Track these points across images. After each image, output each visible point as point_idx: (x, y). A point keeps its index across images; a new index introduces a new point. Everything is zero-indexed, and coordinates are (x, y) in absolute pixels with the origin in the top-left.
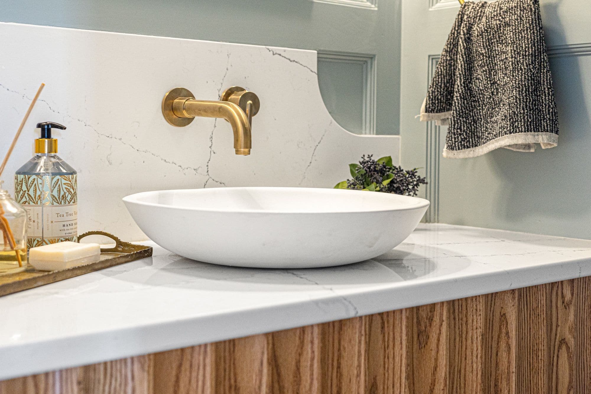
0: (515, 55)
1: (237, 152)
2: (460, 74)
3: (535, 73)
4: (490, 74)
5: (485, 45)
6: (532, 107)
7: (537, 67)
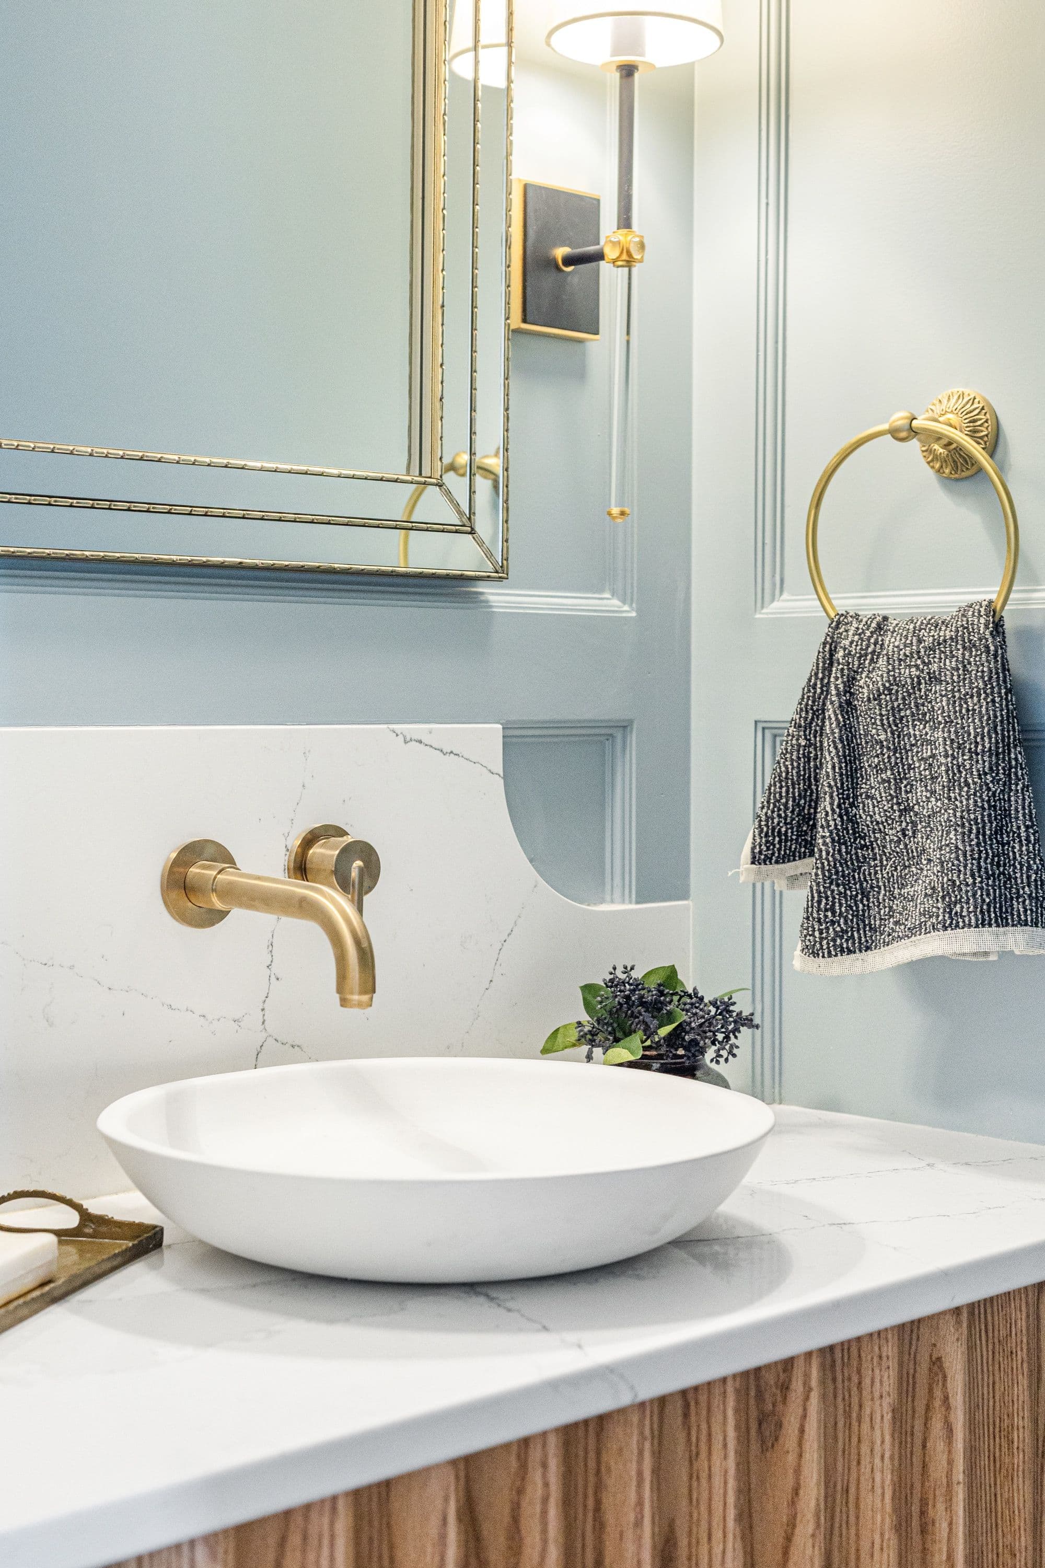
0: (954, 751)
1: (344, 1002)
2: (830, 786)
3: (998, 792)
4: (898, 788)
5: (885, 722)
6: (992, 870)
7: (1000, 780)
